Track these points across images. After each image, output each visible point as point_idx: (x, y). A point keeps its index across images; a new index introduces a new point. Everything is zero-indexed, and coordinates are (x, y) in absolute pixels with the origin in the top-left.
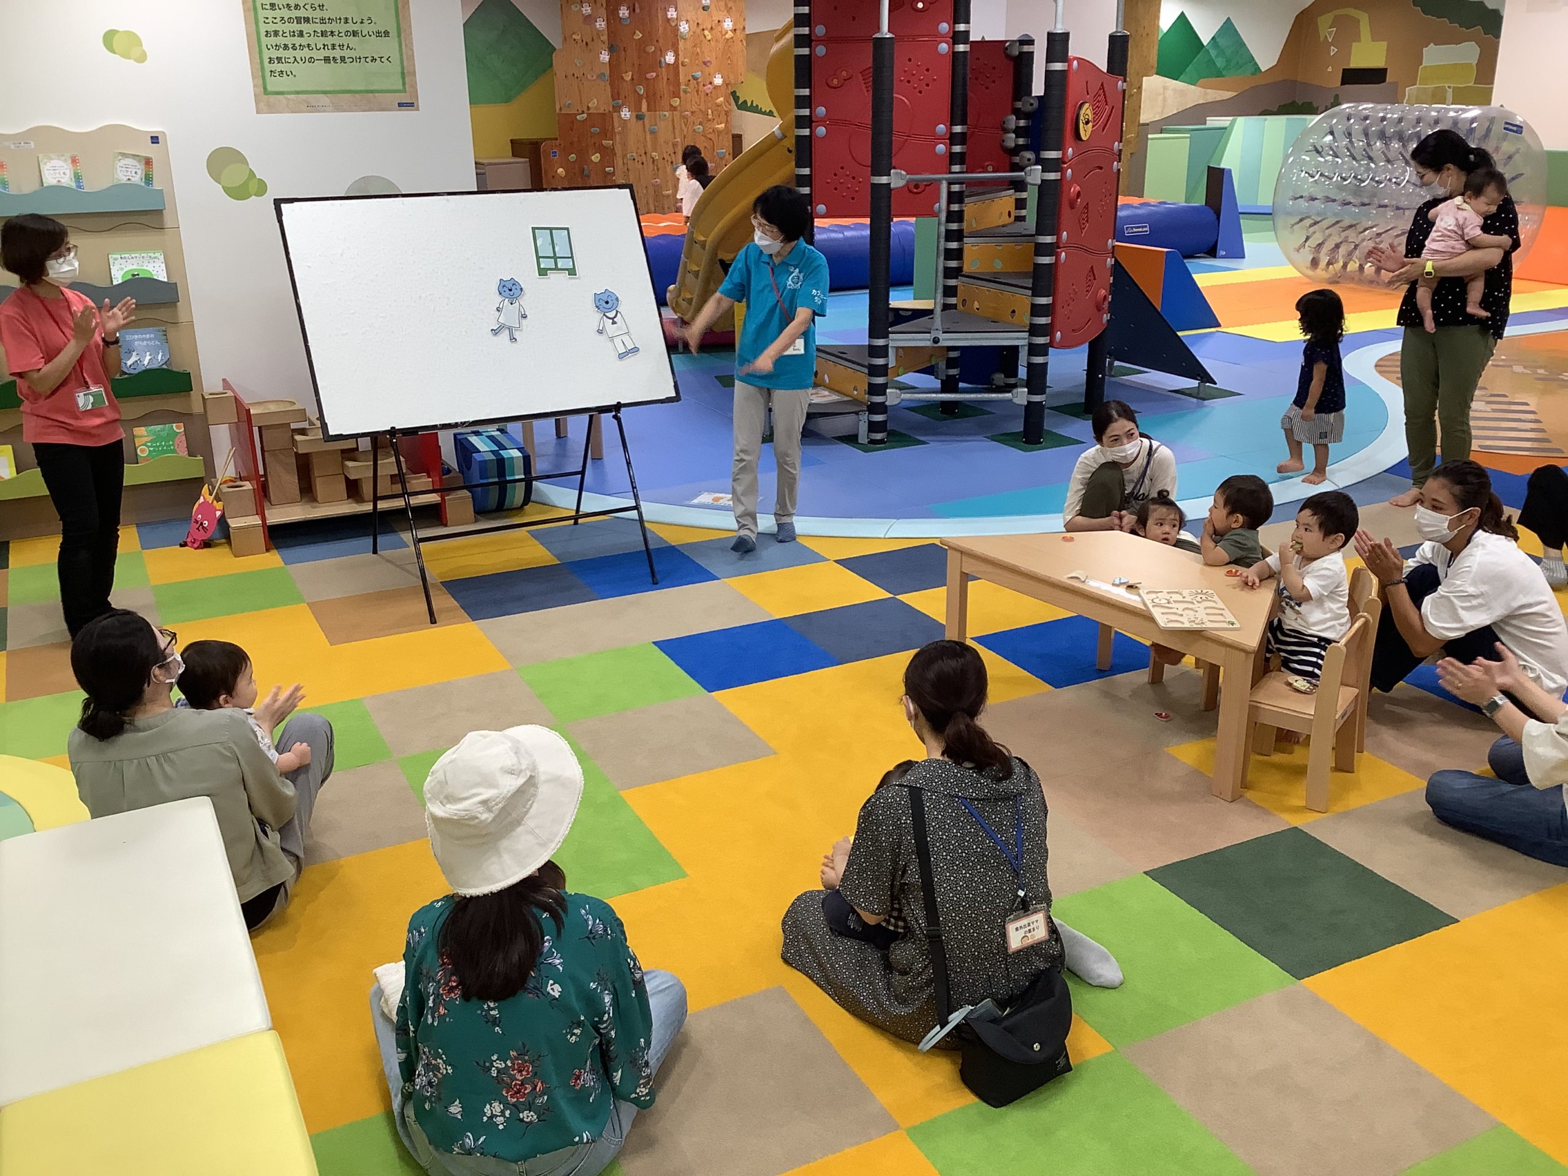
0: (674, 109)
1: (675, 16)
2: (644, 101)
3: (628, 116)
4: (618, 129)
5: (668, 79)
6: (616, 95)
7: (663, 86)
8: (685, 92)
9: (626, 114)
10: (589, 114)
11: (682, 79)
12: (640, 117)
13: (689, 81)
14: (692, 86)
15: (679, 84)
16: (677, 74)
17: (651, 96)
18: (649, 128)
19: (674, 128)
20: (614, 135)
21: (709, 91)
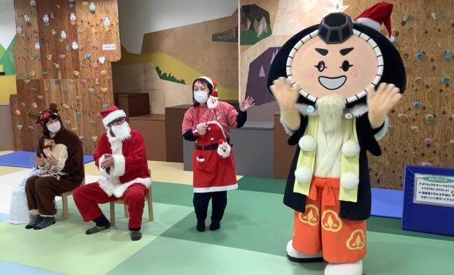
0: (76, 77)
1: (75, 19)
2: (60, 72)
4: (46, 89)
5: (72, 59)
6: (44, 69)
7: (69, 63)
8: (83, 67)
10: (31, 80)
11: (80, 59)
12: (58, 83)
13: (85, 60)
14: (86, 63)
15: (79, 62)
16: (77, 55)
17: (63, 69)
18: (62, 89)
19: (77, 89)
20: (44, 92)
21: (96, 66)
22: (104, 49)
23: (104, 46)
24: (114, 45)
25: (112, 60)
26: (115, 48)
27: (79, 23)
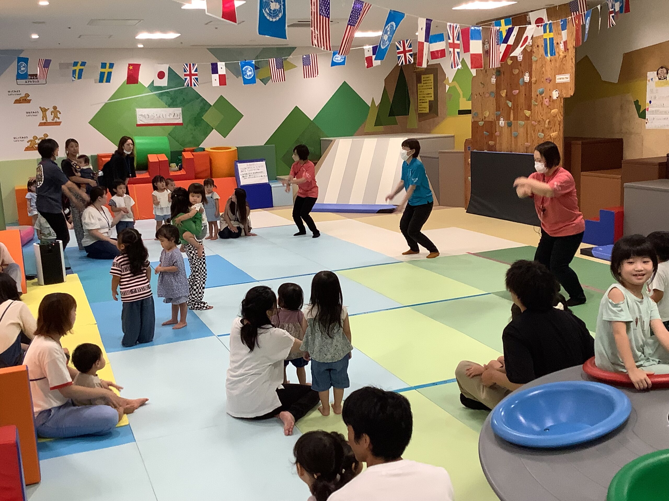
0: (527, 118)
1: (531, 44)
2: (512, 111)
3: (503, 124)
4: (497, 133)
5: (525, 95)
6: (498, 107)
7: (522, 100)
8: (535, 105)
9: (502, 122)
10: (485, 122)
11: (533, 95)
12: (510, 125)
13: (537, 96)
14: (539, 100)
15: (531, 99)
16: (530, 91)
17: (516, 108)
18: (513, 133)
19: (527, 134)
20: (496, 137)
21: (547, 104)
22: (558, 81)
23: (558, 77)
24: (568, 76)
25: (565, 96)
26: (568, 80)
27: (535, 50)
